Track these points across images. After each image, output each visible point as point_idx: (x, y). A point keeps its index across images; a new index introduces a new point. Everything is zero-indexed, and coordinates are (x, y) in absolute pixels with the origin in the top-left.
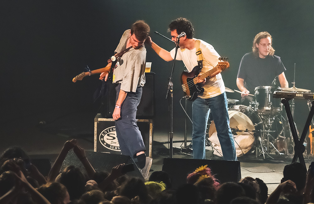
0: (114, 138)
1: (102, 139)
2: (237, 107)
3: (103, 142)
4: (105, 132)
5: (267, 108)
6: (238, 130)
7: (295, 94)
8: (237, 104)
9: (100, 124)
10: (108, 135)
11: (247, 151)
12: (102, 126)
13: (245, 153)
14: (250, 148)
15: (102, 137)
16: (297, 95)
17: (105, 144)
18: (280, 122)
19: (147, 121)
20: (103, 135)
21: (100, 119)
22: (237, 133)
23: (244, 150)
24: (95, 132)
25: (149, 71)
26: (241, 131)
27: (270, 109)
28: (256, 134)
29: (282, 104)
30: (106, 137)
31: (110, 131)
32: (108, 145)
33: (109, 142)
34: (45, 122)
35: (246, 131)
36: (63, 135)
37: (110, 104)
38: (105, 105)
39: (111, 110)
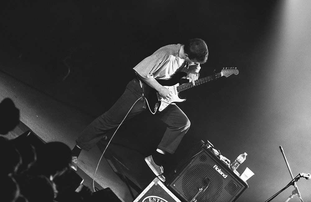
4: (154, 198)
9: (156, 187)
12: (156, 191)
15: (147, 201)
20: (150, 200)
21: (160, 183)
24: (145, 191)
36: (112, 165)
37: (182, 177)
38: (177, 174)
39: (177, 184)
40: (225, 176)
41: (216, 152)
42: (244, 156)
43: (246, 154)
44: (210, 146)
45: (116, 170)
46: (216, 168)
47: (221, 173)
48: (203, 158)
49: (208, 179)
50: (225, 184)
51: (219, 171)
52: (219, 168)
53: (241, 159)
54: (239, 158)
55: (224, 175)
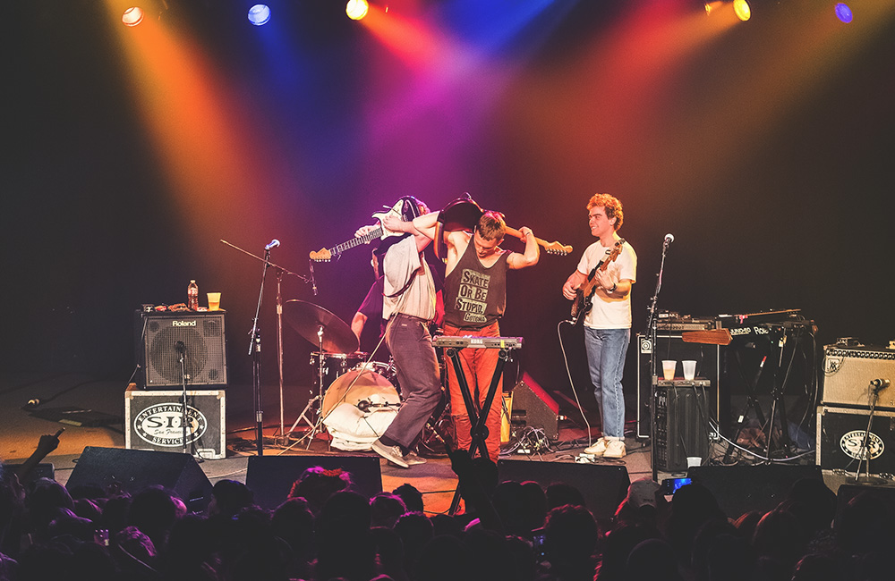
0: (160, 425)
1: (139, 427)
2: (369, 365)
3: (142, 431)
4: (143, 414)
6: (371, 405)
9: (135, 401)
10: (149, 420)
12: (139, 405)
15: (139, 423)
16: (472, 342)
17: (145, 435)
19: (215, 393)
20: (141, 420)
21: (134, 393)
22: (369, 409)
24: (127, 416)
25: (216, 308)
26: (376, 406)
30: (146, 423)
31: (153, 413)
32: (150, 438)
33: (151, 432)
34: (38, 401)
35: (385, 406)
36: (70, 423)
37: (151, 366)
38: (143, 368)
39: (153, 376)
40: (193, 324)
41: (162, 308)
42: (193, 286)
43: (193, 282)
44: (149, 308)
45: (79, 424)
46: (177, 325)
47: (187, 324)
48: (154, 327)
49: (179, 342)
50: (201, 331)
51: (182, 324)
52: (179, 319)
53: (193, 291)
54: (189, 293)
55: (191, 324)
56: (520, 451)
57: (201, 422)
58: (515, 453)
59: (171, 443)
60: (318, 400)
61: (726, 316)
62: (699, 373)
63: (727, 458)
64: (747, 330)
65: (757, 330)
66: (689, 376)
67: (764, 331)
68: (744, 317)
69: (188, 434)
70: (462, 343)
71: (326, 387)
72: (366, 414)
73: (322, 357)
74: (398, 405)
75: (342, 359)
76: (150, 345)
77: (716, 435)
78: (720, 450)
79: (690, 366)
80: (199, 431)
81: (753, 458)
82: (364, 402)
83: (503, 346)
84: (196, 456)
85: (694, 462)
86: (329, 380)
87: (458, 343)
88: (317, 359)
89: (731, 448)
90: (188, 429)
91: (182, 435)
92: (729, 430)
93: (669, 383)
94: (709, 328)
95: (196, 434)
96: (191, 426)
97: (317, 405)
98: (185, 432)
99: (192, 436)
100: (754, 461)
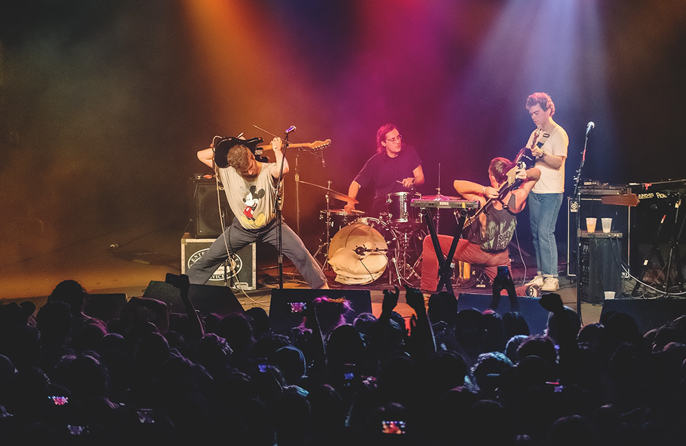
1: (192, 266)
2: (364, 220)
4: (195, 256)
5: (402, 220)
6: (366, 250)
7: (439, 202)
8: (364, 216)
9: (188, 246)
11: (379, 276)
12: (191, 249)
13: (375, 279)
14: (382, 272)
15: (192, 263)
16: (441, 203)
18: (420, 238)
20: (193, 260)
21: (188, 240)
22: (364, 253)
23: (374, 275)
24: (183, 257)
26: (369, 251)
27: (406, 221)
28: (390, 255)
29: (422, 215)
34: (117, 245)
35: (376, 251)
36: (141, 262)
37: (201, 221)
38: (195, 221)
39: (202, 228)
41: (209, 177)
44: (199, 177)
45: (148, 263)
46: (220, 189)
48: (203, 190)
56: (478, 286)
57: (238, 263)
58: (474, 287)
59: (215, 278)
60: (326, 246)
61: (635, 184)
62: (614, 228)
63: (635, 293)
64: (651, 195)
65: (659, 195)
66: (607, 230)
67: (664, 196)
68: (648, 185)
69: (228, 271)
70: (433, 204)
71: (332, 236)
72: (362, 257)
73: (329, 214)
74: (385, 250)
75: (344, 216)
76: (200, 205)
77: (626, 274)
78: (629, 286)
79: (607, 222)
80: (236, 269)
81: (654, 292)
82: (360, 248)
83: (464, 207)
84: (234, 288)
85: (610, 295)
86: (334, 231)
87: (430, 204)
88: (325, 215)
89: (638, 285)
90: (228, 267)
91: (223, 272)
92: (637, 271)
93: (591, 235)
94: (622, 193)
95: (234, 271)
96: (230, 265)
97: (325, 250)
98: (225, 270)
99: (231, 273)
100: (656, 295)
